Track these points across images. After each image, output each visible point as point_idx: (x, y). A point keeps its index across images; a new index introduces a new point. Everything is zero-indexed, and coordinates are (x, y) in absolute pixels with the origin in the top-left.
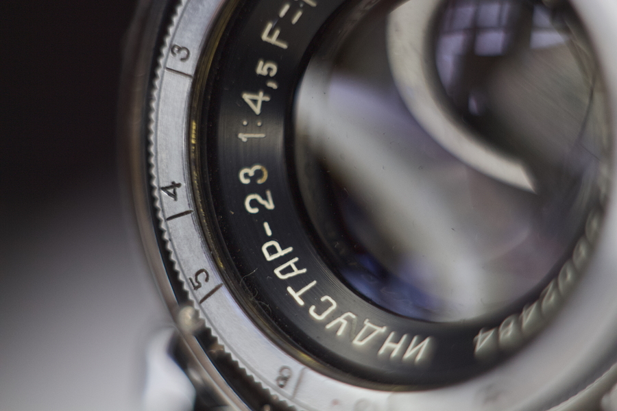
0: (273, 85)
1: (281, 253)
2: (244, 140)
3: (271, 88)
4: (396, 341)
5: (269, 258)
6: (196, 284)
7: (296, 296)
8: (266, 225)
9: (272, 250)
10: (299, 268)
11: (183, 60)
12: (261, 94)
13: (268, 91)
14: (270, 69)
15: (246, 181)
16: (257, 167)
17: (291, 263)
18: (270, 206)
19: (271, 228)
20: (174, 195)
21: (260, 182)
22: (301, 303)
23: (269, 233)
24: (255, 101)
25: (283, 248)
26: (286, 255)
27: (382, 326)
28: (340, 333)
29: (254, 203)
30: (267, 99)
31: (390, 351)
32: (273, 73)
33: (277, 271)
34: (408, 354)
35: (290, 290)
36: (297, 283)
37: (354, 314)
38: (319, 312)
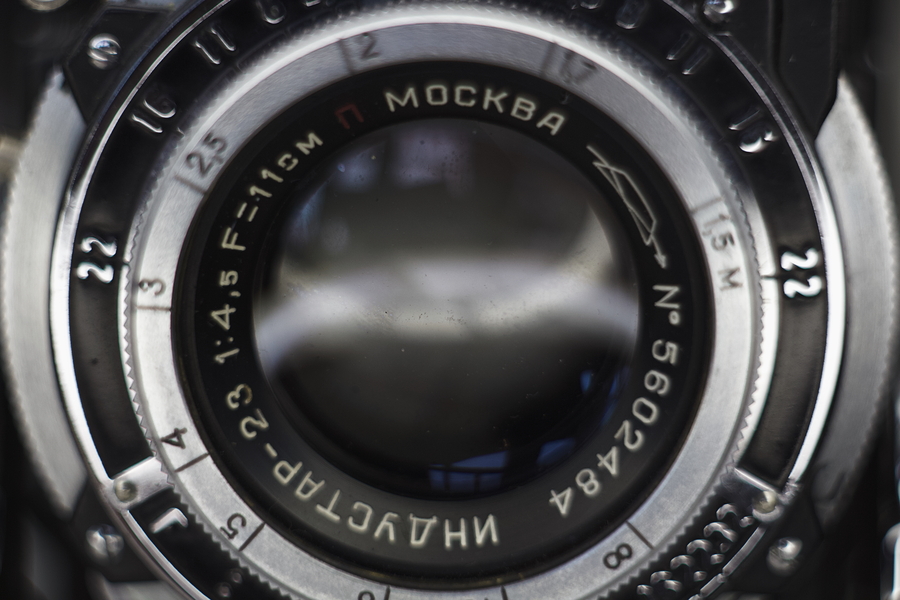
0: (235, 294)
1: (293, 471)
2: (222, 361)
3: (235, 298)
4: (455, 528)
5: (285, 481)
6: (231, 532)
7: (328, 512)
8: (269, 447)
9: (284, 472)
10: (317, 482)
11: (158, 294)
12: (227, 306)
13: (233, 302)
14: (231, 278)
15: (234, 406)
16: (240, 387)
17: (307, 479)
18: (264, 425)
19: (274, 448)
20: (180, 444)
21: (247, 402)
22: (336, 518)
23: (273, 453)
24: (222, 317)
25: (293, 465)
26: (299, 472)
27: (430, 517)
28: (392, 537)
29: (250, 427)
30: (233, 310)
31: (456, 542)
32: (234, 282)
33: (298, 492)
34: (480, 539)
35: (320, 508)
36: (322, 498)
37: (394, 512)
38: (359, 522)
